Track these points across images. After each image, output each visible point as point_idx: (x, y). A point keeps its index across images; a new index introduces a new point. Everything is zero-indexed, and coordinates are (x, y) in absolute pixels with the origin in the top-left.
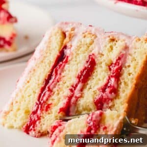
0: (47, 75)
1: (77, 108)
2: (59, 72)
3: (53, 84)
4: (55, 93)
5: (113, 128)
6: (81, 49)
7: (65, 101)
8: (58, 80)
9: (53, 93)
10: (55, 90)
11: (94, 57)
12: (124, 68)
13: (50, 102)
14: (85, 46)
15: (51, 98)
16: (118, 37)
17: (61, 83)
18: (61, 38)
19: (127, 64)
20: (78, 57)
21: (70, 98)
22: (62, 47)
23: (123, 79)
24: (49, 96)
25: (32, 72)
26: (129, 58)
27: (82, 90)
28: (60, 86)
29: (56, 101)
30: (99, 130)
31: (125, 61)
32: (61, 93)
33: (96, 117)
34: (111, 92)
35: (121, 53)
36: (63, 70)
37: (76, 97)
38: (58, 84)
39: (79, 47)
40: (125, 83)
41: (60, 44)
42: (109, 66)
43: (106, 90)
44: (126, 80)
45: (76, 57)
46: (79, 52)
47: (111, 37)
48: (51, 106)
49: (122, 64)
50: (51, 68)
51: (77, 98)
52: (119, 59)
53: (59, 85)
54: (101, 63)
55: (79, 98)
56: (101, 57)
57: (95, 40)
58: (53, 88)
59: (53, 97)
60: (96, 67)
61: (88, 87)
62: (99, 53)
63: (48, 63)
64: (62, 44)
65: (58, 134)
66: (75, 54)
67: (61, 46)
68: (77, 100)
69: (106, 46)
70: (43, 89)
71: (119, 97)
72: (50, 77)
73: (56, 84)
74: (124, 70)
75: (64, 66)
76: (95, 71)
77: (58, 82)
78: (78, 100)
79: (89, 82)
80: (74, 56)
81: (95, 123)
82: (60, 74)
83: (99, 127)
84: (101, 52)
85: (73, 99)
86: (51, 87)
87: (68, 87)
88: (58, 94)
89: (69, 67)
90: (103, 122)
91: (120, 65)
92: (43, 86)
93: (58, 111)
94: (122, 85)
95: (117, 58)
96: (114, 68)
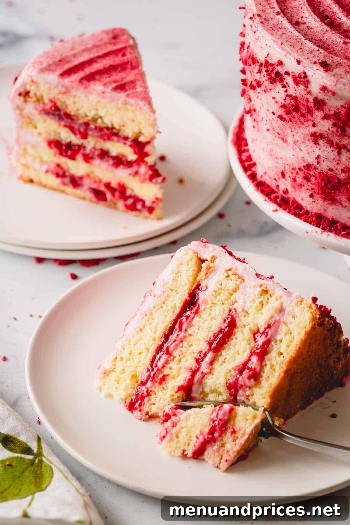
0: (168, 328)
1: (203, 388)
2: (184, 327)
3: (174, 344)
4: (176, 359)
5: (244, 434)
6: (219, 297)
7: (188, 375)
8: (181, 339)
9: (172, 358)
10: (176, 353)
11: (235, 316)
12: (273, 343)
13: (166, 371)
14: (226, 292)
15: (169, 366)
16: (274, 290)
17: (185, 344)
18: (194, 270)
19: (278, 338)
20: (213, 308)
21: (194, 373)
22: (195, 286)
23: (270, 360)
24: (167, 362)
25: (148, 316)
26: (283, 328)
27: (211, 363)
28: (183, 349)
29: (174, 371)
30: (226, 433)
31: (276, 332)
32: (183, 360)
33: (224, 414)
34: (249, 378)
35: (272, 317)
36: (190, 325)
37: (202, 373)
38: (181, 345)
39: (217, 293)
40: (272, 366)
41: (191, 279)
42: (254, 334)
43: (244, 372)
44: (274, 363)
45: (211, 307)
46: (216, 301)
47: (263, 288)
48: (167, 378)
49: (271, 336)
50: (174, 317)
51: (204, 375)
52: (269, 326)
53: (182, 347)
54: (245, 326)
55: (206, 374)
56: (245, 316)
57: (241, 287)
58: (173, 352)
59: (172, 364)
60: (236, 330)
61: (221, 359)
62: (243, 310)
63: (172, 307)
64: (195, 279)
65: (170, 428)
66: (210, 304)
67: (194, 283)
68: (203, 377)
69: (254, 301)
70: (159, 349)
71: (261, 386)
72: (171, 331)
73: (177, 346)
74: (273, 346)
75: (193, 318)
76: (234, 337)
77: (182, 342)
78: (205, 377)
79: (223, 352)
80: (208, 306)
81: (220, 422)
82: (186, 330)
83: (226, 429)
84: (246, 308)
85: (198, 375)
86: (171, 349)
87: (194, 353)
88: (180, 361)
89: (199, 322)
90: (232, 422)
91: (268, 337)
92: (161, 343)
93: (176, 389)
94: (267, 369)
95: (266, 326)
96: (261, 340)
